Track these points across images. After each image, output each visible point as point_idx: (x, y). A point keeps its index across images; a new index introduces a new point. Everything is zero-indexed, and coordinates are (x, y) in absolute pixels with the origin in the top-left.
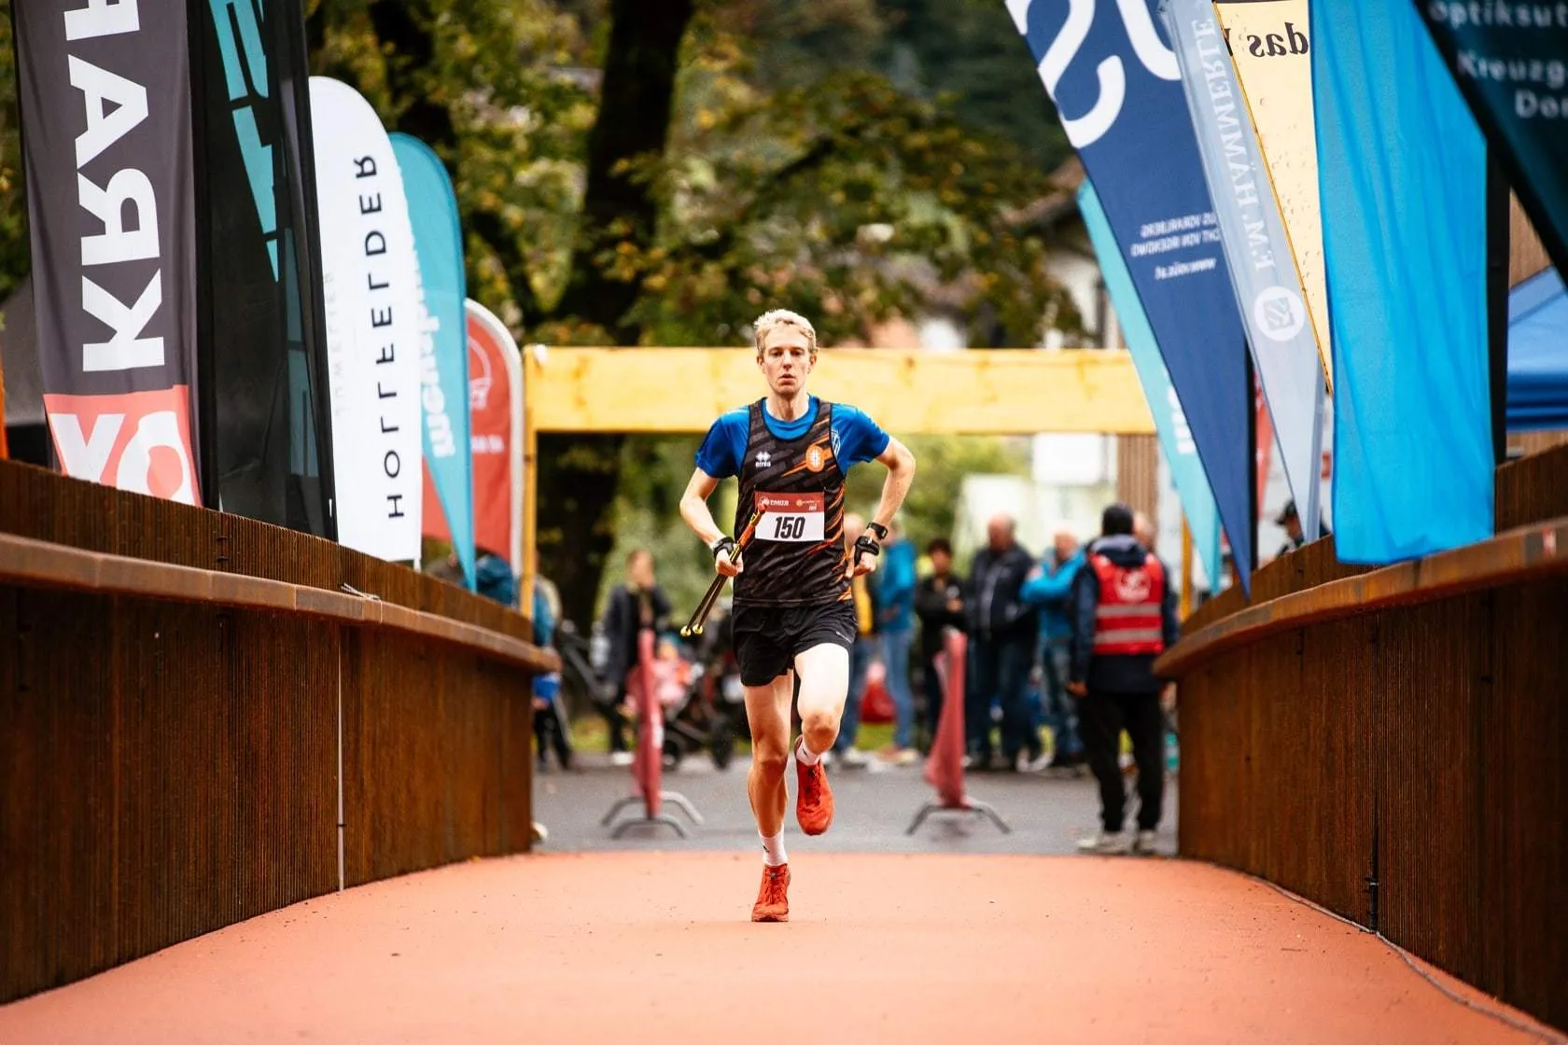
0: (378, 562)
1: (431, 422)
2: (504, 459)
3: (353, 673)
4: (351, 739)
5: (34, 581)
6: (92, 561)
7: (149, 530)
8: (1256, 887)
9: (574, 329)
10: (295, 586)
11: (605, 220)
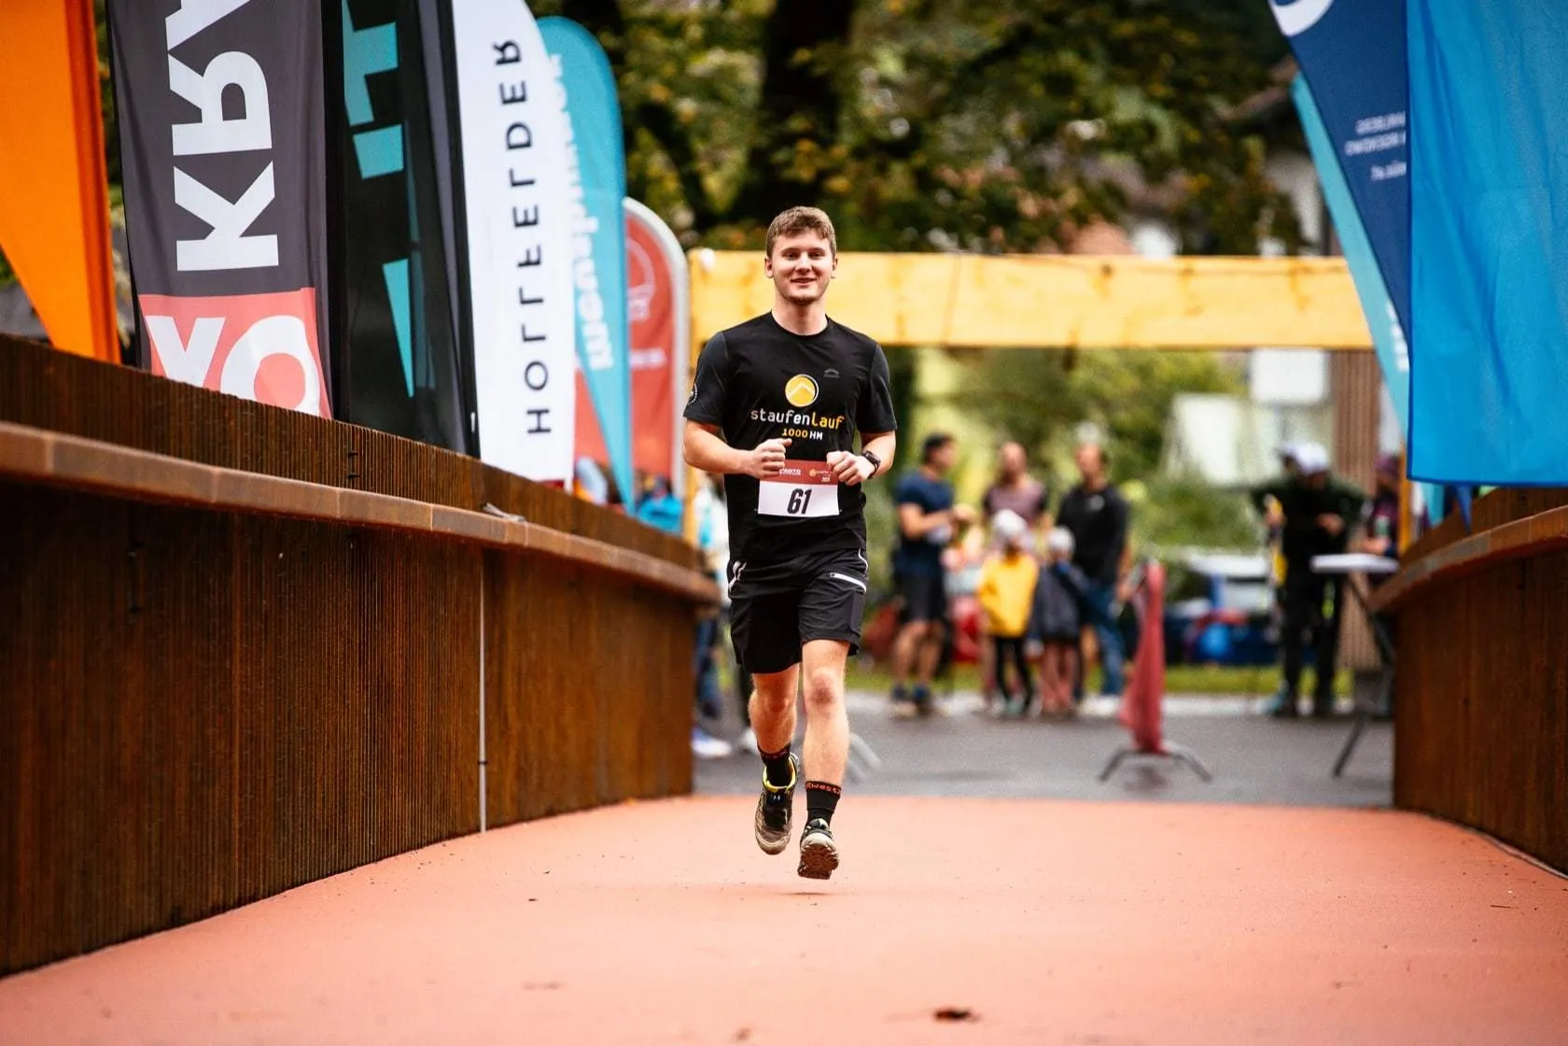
0: (525, 483)
1: (587, 331)
2: (666, 374)
3: (495, 600)
4: (495, 669)
5: (147, 495)
6: (209, 474)
7: (273, 444)
8: (1471, 840)
9: (747, 232)
10: (432, 506)
11: (783, 114)
